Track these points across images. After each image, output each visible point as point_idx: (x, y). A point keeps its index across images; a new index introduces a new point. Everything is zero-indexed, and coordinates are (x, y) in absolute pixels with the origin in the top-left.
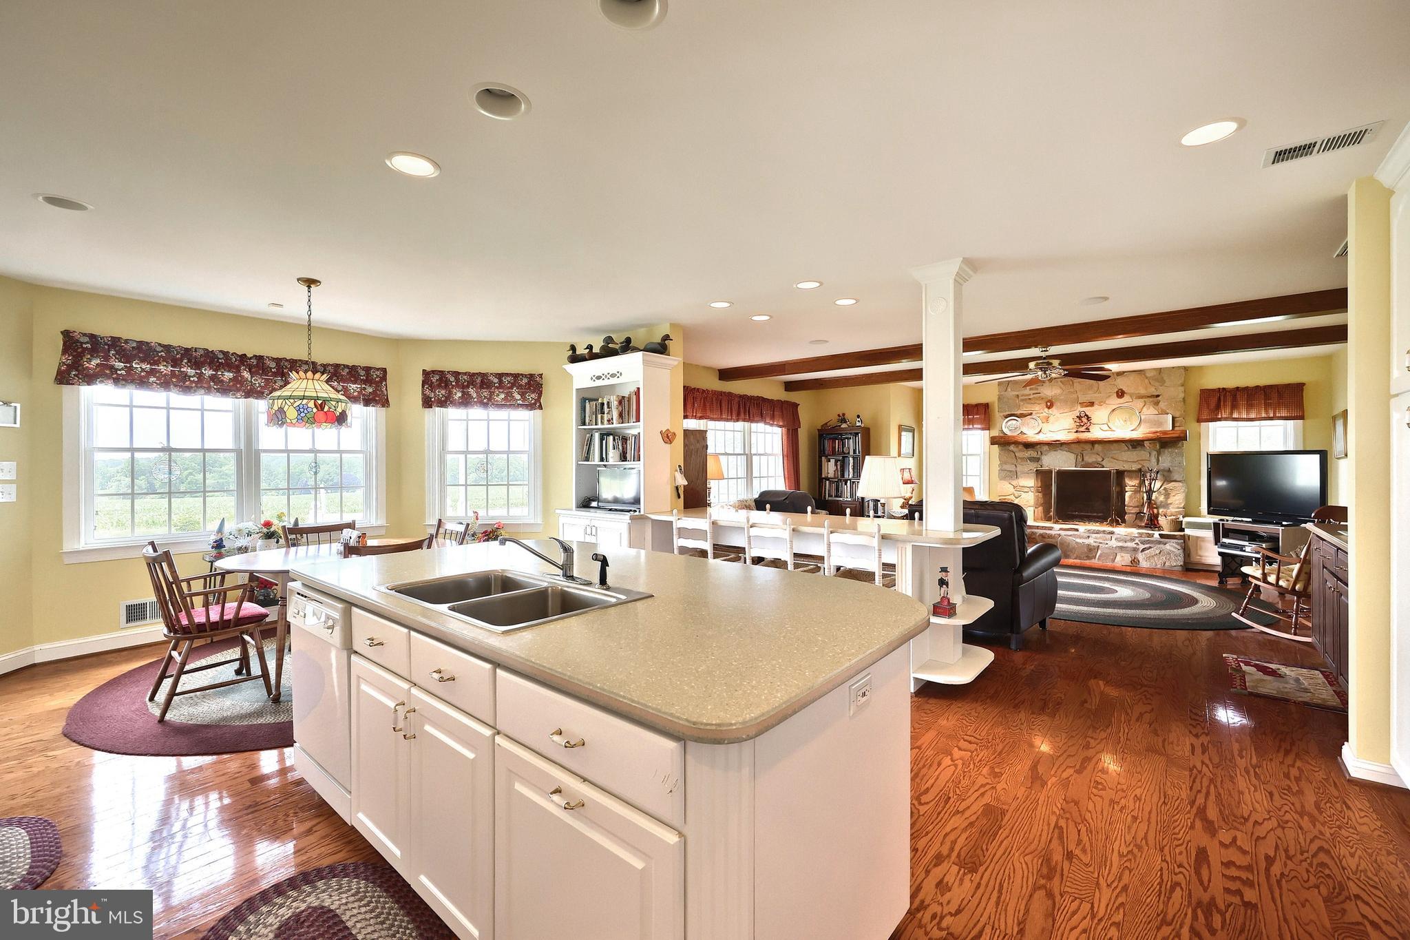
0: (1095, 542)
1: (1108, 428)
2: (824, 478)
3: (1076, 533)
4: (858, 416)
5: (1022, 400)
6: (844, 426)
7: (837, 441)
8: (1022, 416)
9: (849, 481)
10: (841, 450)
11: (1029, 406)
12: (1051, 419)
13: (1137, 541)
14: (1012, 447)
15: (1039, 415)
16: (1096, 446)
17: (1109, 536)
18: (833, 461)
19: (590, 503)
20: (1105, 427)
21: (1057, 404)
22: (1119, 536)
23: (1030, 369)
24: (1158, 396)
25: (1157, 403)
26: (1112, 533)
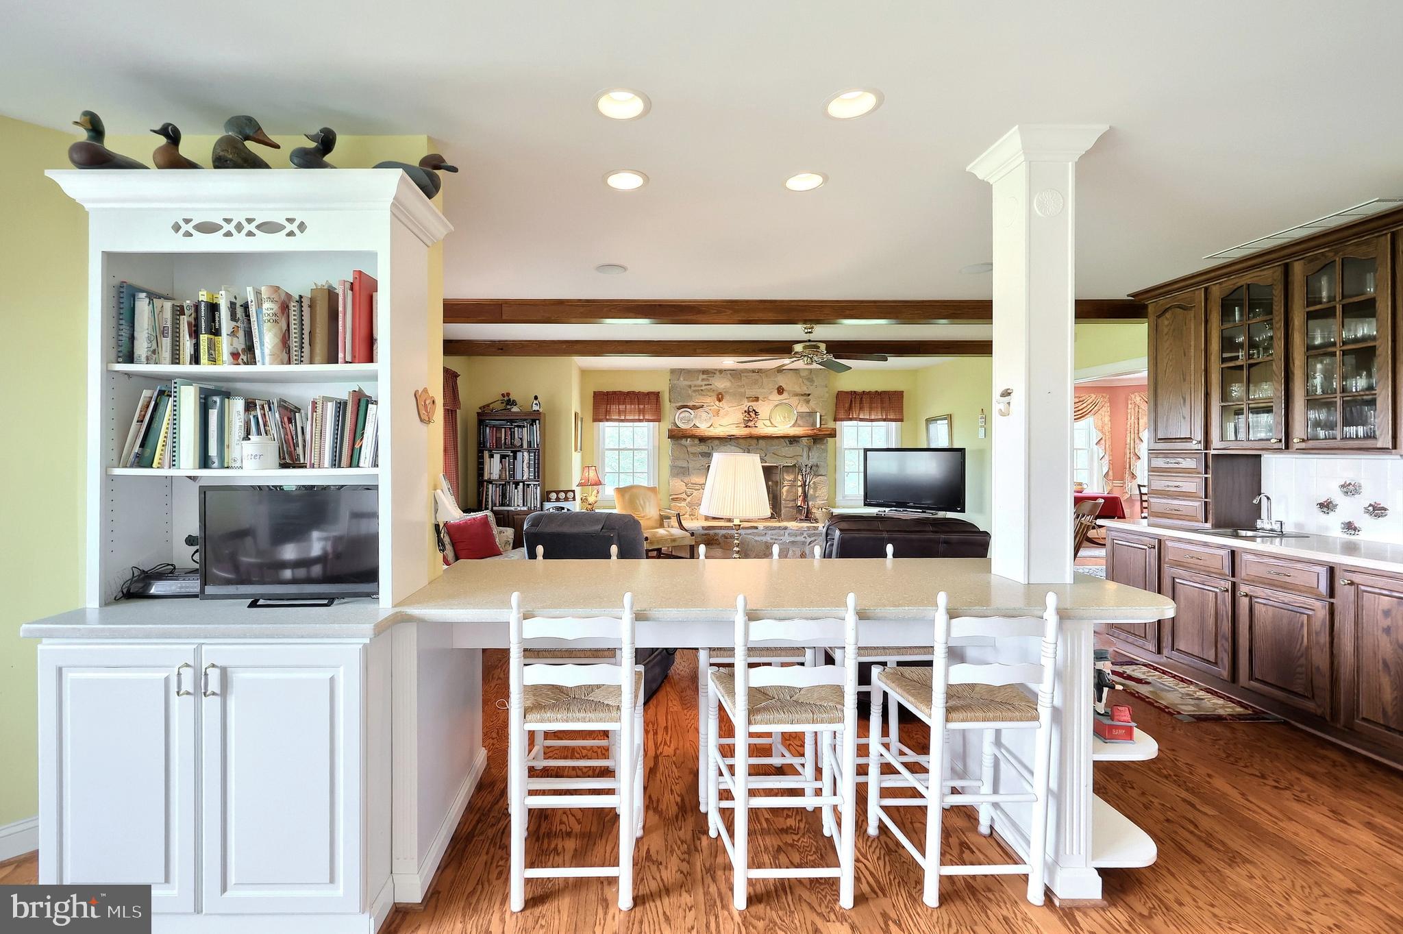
0: (772, 539)
1: (770, 425)
2: (486, 481)
3: (755, 531)
4: (536, 398)
5: (695, 391)
6: (515, 409)
7: (503, 430)
8: (694, 408)
9: (521, 484)
10: (508, 441)
11: (701, 397)
12: (722, 412)
13: (805, 535)
14: (683, 442)
15: (710, 408)
16: (761, 441)
17: (783, 532)
18: (497, 457)
19: (148, 586)
20: (768, 423)
21: (727, 397)
22: (790, 531)
23: (796, 353)
24: (809, 395)
25: (808, 402)
26: (786, 528)
